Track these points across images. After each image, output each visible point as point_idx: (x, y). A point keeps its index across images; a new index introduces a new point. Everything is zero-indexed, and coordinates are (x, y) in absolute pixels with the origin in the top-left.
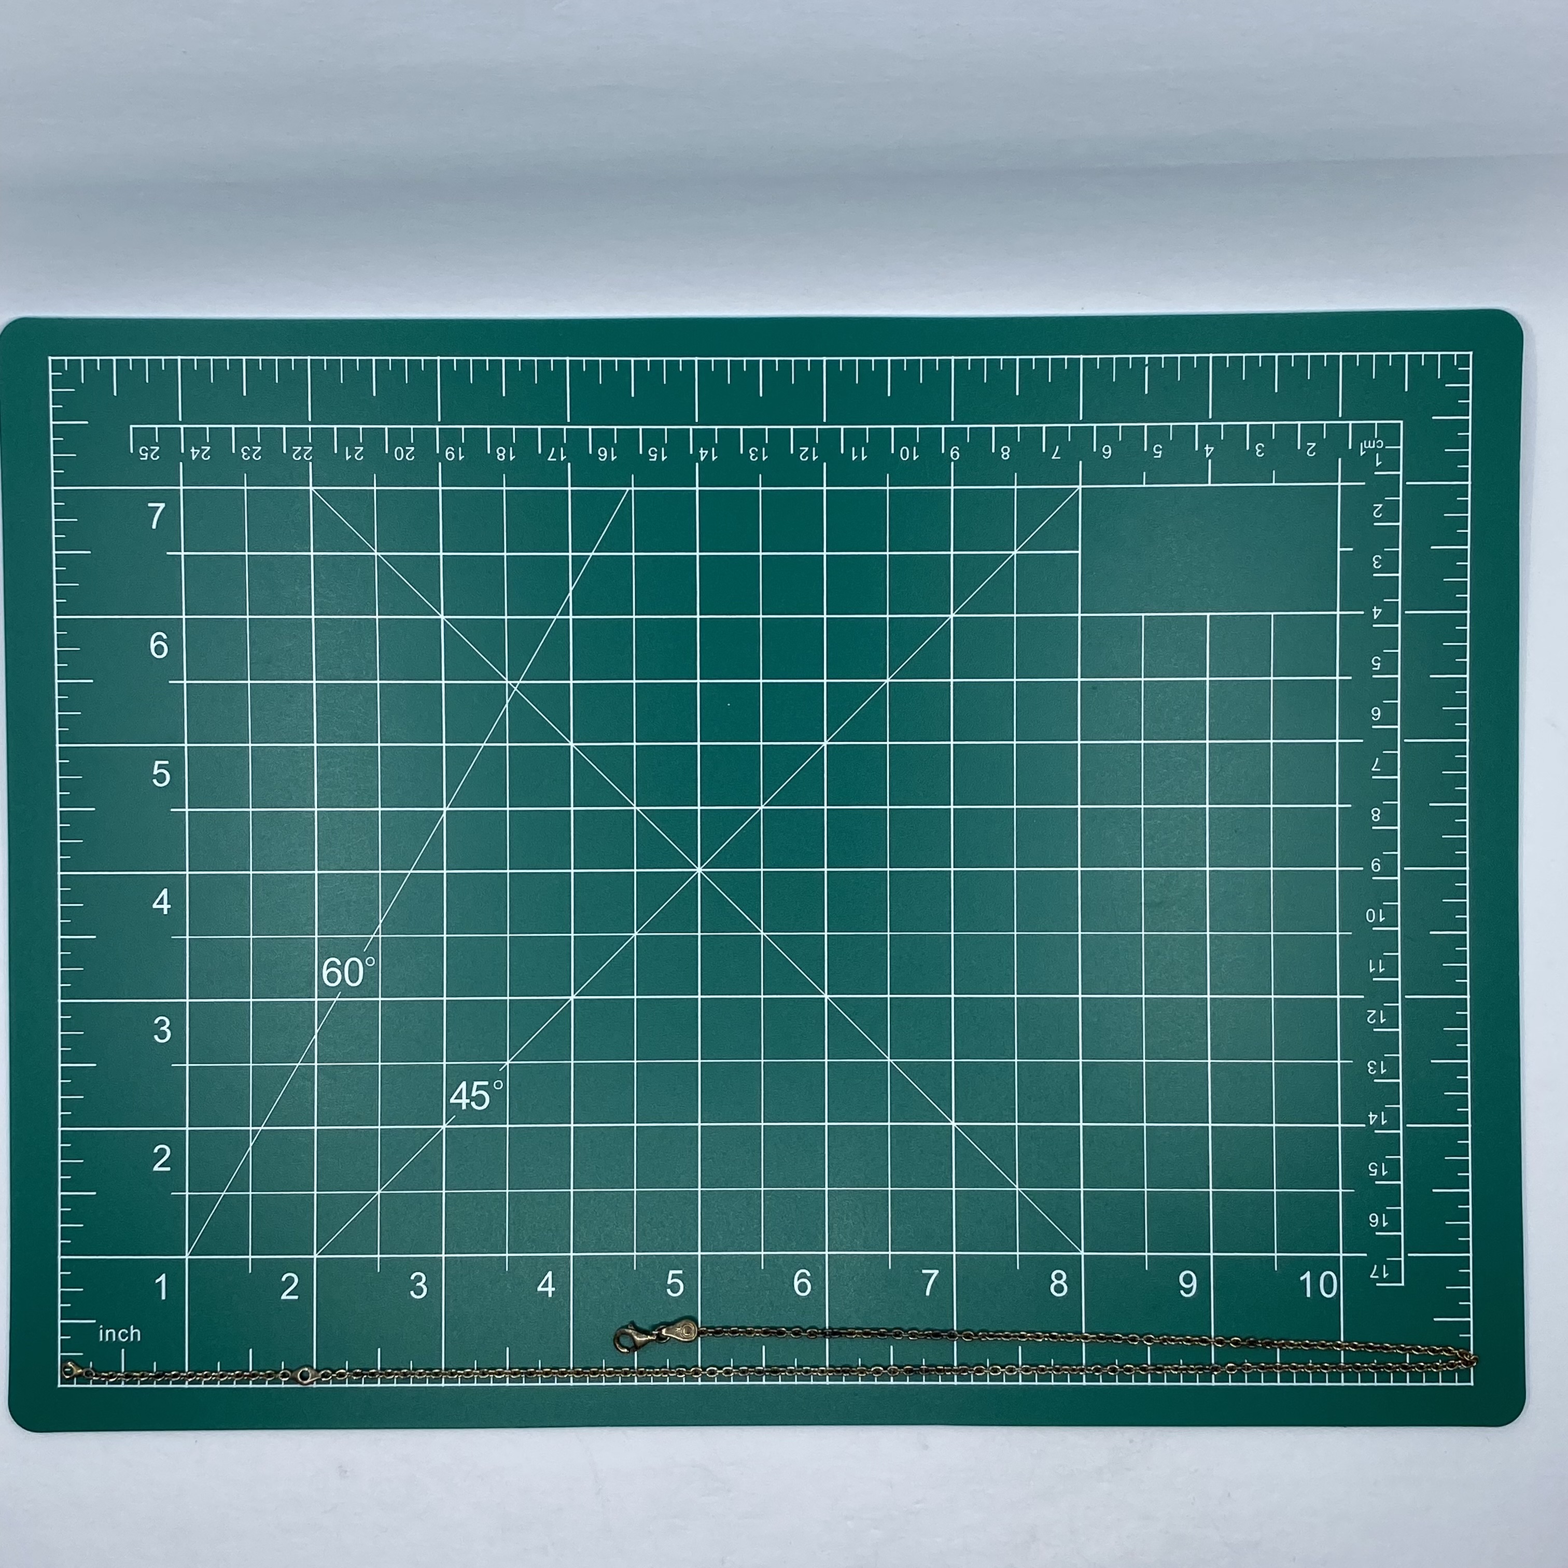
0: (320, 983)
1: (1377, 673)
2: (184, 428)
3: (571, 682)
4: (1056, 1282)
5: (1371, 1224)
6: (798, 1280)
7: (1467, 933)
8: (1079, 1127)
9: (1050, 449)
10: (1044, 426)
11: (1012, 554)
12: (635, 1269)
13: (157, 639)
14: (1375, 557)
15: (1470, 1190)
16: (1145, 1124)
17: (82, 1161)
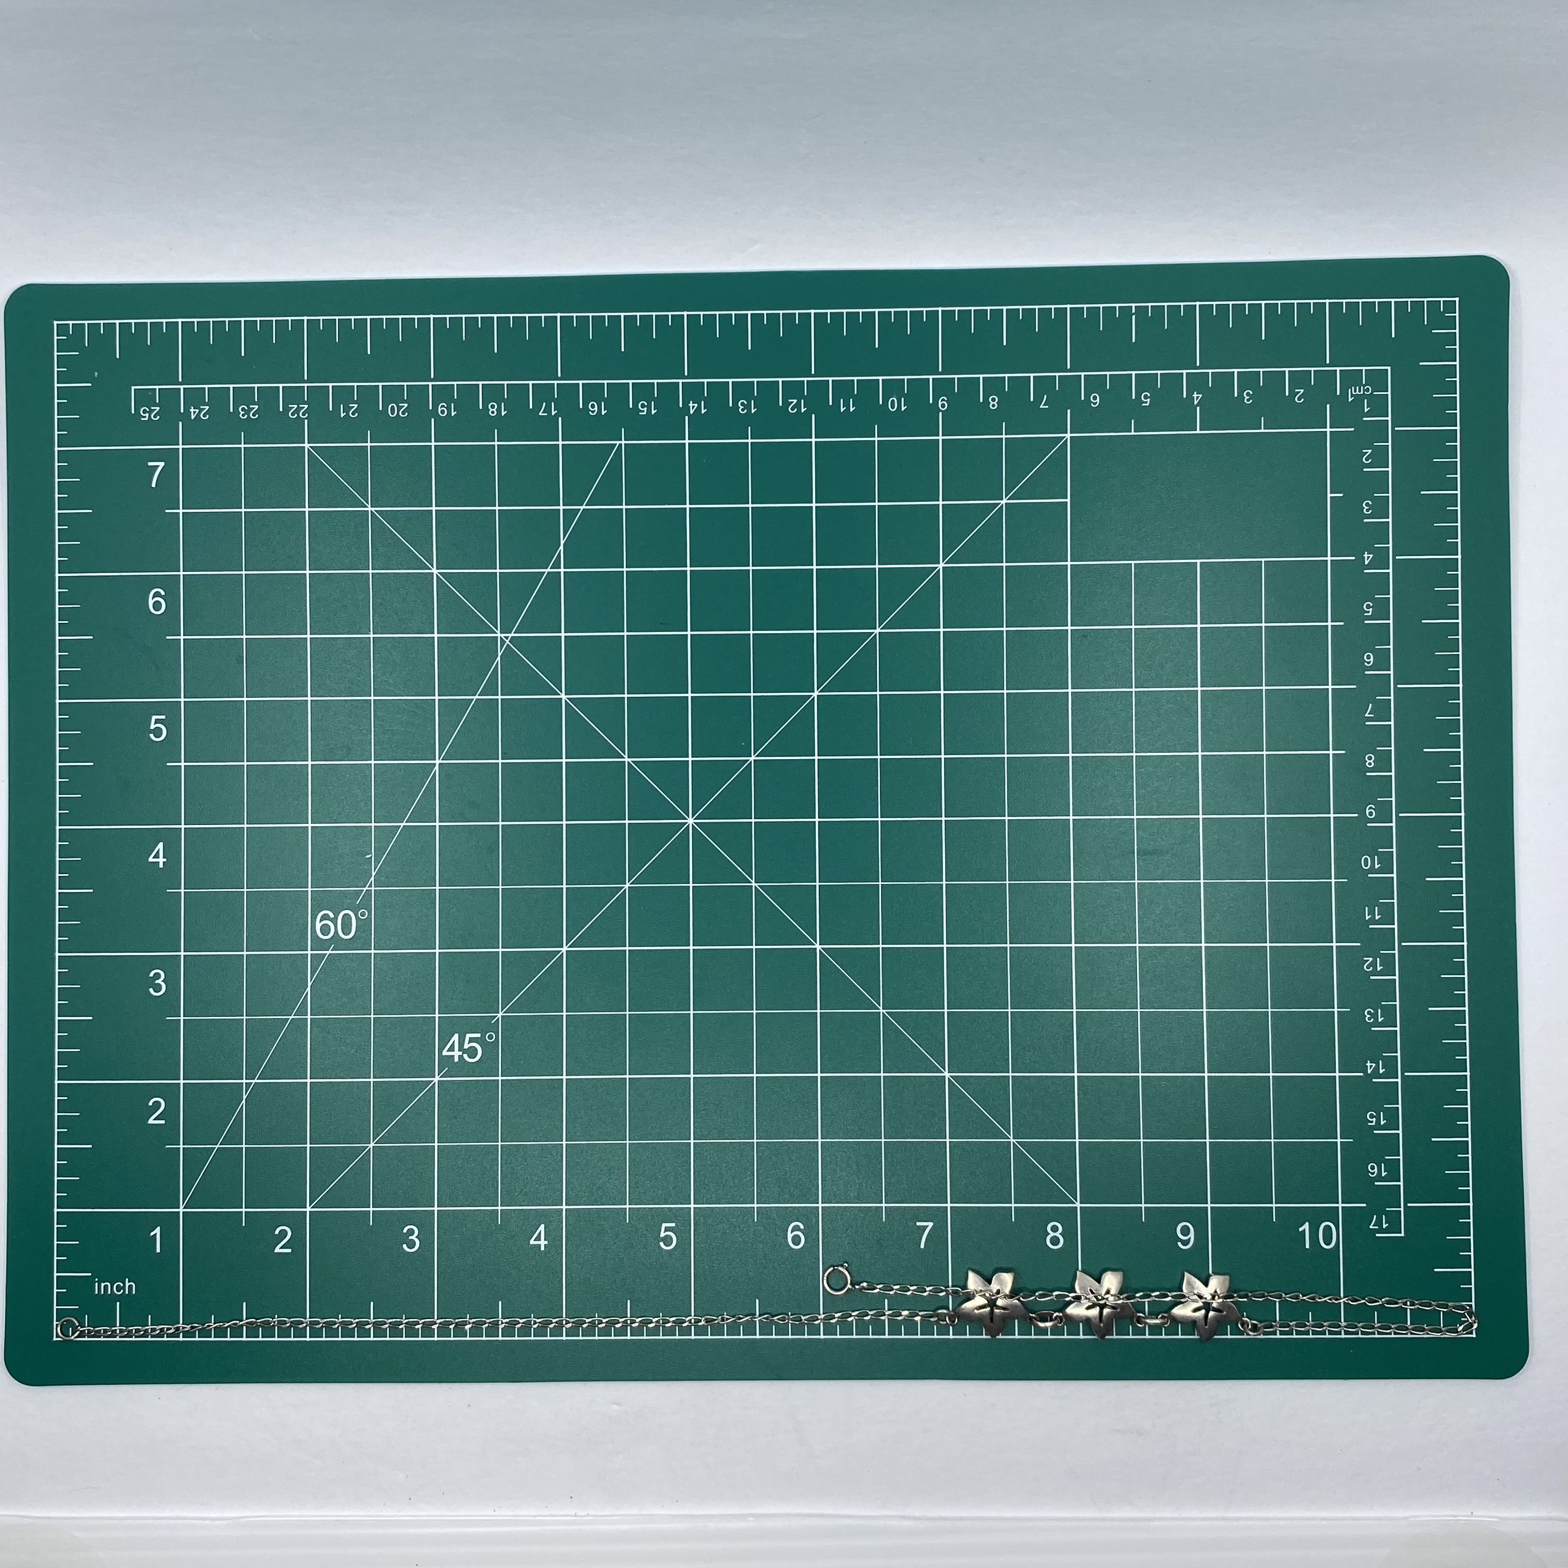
0: (313, 935)
1: (1369, 618)
2: (184, 388)
3: (563, 634)
4: (1052, 1234)
5: (1370, 1174)
6: (792, 1233)
7: (1464, 879)
8: (1074, 1077)
9: (1038, 398)
10: (1032, 375)
11: (1000, 503)
12: (628, 1222)
13: (155, 595)
14: (1365, 503)
15: (1469, 1139)
16: (1140, 1075)
17: (78, 1114)
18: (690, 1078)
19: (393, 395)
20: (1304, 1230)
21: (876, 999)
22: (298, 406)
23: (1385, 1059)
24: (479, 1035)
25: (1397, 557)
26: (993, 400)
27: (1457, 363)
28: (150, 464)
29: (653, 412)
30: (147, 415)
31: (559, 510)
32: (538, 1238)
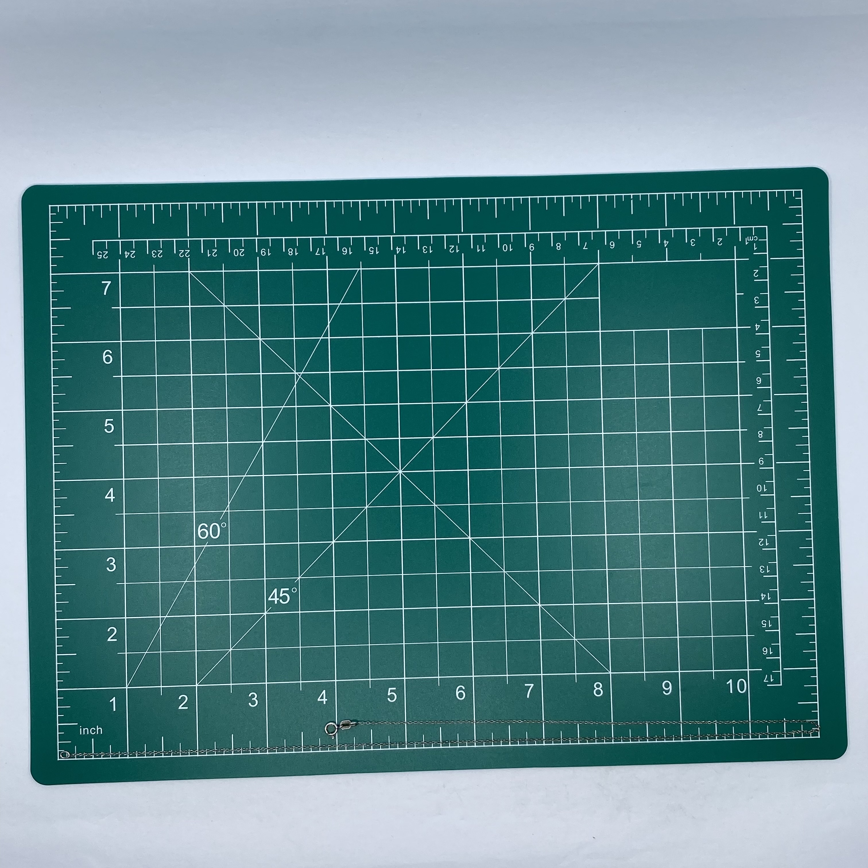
0: (197, 537)
1: (759, 359)
2: (121, 241)
3: (330, 372)
4: (597, 689)
5: (764, 653)
6: (458, 691)
7: (811, 496)
8: (607, 605)
9: (582, 245)
10: (579, 232)
11: (563, 300)
12: (370, 687)
13: (107, 353)
14: (755, 298)
15: (815, 634)
16: (642, 603)
17: (69, 637)
18: (402, 610)
19: (236, 244)
20: (730, 683)
21: (501, 565)
22: (184, 251)
23: (770, 592)
24: (288, 589)
25: (773, 327)
26: (558, 245)
27: (802, 224)
28: (103, 282)
29: (377, 253)
30: (101, 256)
31: (327, 305)
32: (322, 698)
